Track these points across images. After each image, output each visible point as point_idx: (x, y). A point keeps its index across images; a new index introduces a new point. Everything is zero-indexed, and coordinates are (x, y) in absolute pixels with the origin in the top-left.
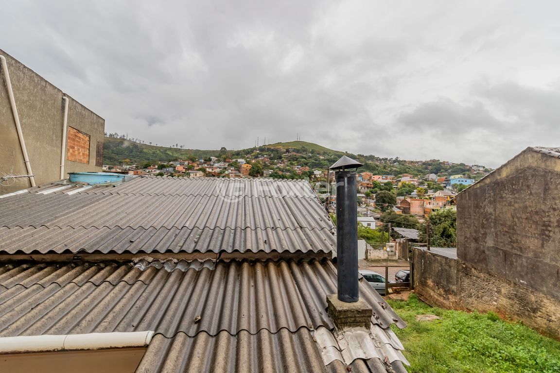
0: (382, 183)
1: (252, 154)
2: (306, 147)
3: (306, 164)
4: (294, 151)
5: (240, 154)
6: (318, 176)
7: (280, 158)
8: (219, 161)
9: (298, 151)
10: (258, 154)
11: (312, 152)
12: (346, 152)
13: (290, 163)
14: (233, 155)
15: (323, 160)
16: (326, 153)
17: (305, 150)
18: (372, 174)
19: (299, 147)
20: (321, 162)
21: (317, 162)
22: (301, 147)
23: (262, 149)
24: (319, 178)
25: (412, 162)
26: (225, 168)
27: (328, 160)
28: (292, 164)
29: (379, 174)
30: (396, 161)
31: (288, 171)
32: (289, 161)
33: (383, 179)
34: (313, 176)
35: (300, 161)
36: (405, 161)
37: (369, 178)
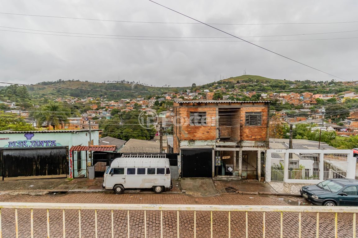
0: (325, 100)
1: (213, 87)
2: (252, 79)
3: (253, 90)
4: (243, 82)
5: (205, 87)
6: (265, 98)
7: (233, 87)
8: (192, 92)
9: (246, 82)
10: (217, 86)
11: (257, 82)
12: (285, 80)
13: (241, 91)
14: (201, 88)
15: (266, 86)
16: (268, 82)
17: (252, 81)
18: (312, 94)
19: (247, 79)
20: (265, 88)
21: (262, 88)
22: (248, 79)
23: (220, 83)
24: (265, 99)
25: (349, 82)
26: (196, 96)
27: (271, 86)
28: (243, 91)
29: (318, 93)
30: (332, 82)
31: (240, 95)
32: (240, 89)
33: (323, 97)
34: (261, 98)
35: (248, 89)
36: (341, 82)
37: (310, 97)
